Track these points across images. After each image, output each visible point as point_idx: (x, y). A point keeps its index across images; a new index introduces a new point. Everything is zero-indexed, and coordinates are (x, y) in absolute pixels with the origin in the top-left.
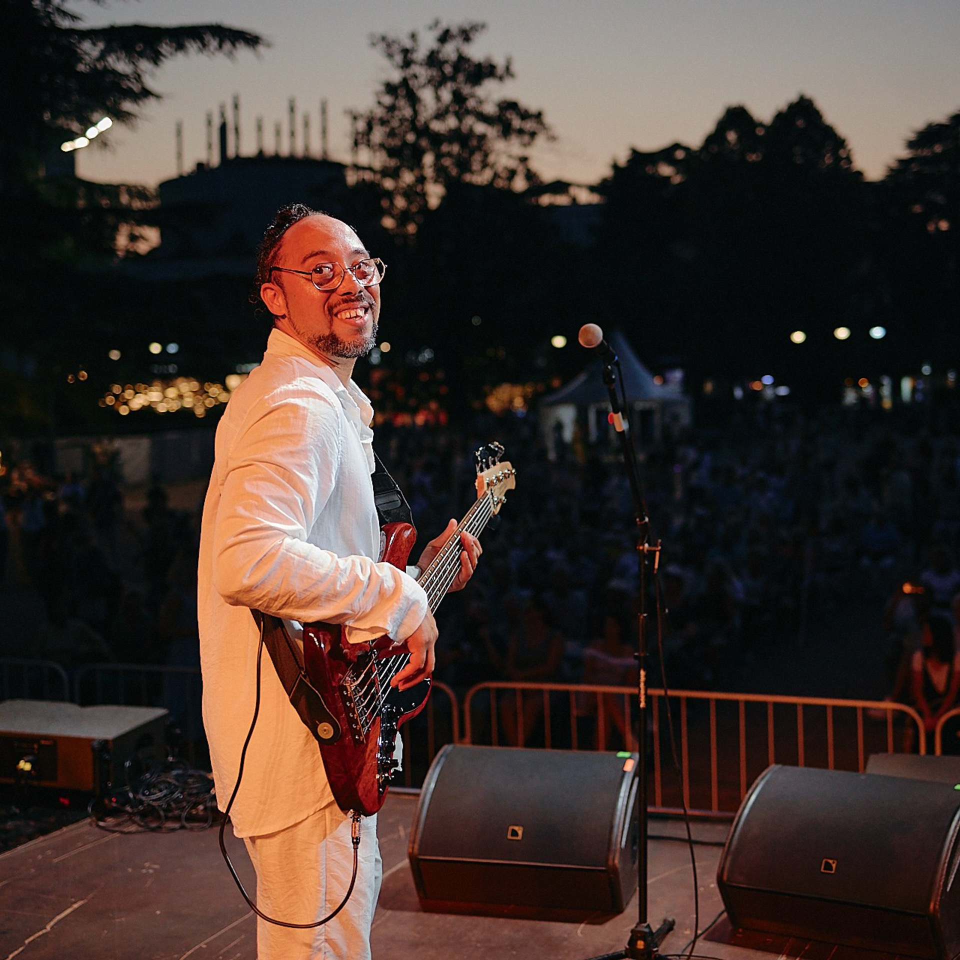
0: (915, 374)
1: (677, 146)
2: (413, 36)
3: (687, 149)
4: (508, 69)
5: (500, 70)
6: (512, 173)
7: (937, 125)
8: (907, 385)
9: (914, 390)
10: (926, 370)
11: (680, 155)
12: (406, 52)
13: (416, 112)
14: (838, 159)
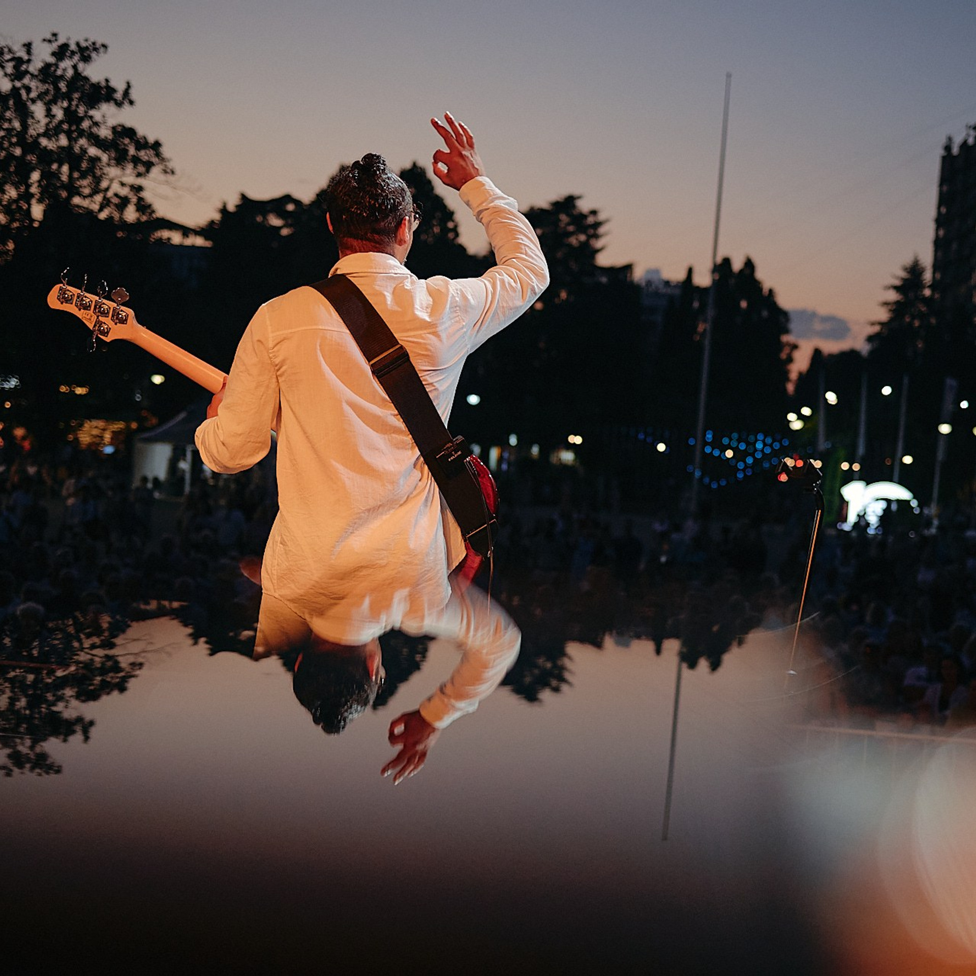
0: (503, 444)
1: (288, 198)
2: (28, 46)
3: (297, 203)
4: (126, 93)
5: (119, 96)
6: (124, 202)
7: (538, 209)
8: (494, 454)
9: (500, 460)
10: (513, 441)
11: (290, 207)
12: (18, 61)
13: (25, 126)
14: (445, 230)
